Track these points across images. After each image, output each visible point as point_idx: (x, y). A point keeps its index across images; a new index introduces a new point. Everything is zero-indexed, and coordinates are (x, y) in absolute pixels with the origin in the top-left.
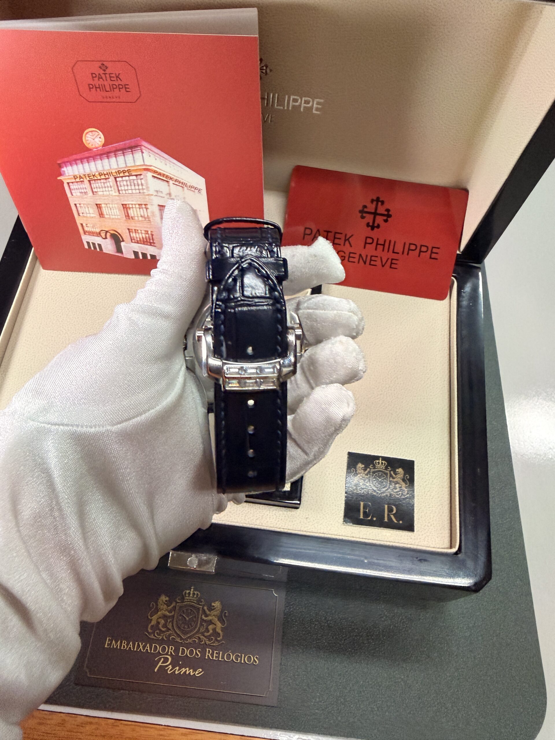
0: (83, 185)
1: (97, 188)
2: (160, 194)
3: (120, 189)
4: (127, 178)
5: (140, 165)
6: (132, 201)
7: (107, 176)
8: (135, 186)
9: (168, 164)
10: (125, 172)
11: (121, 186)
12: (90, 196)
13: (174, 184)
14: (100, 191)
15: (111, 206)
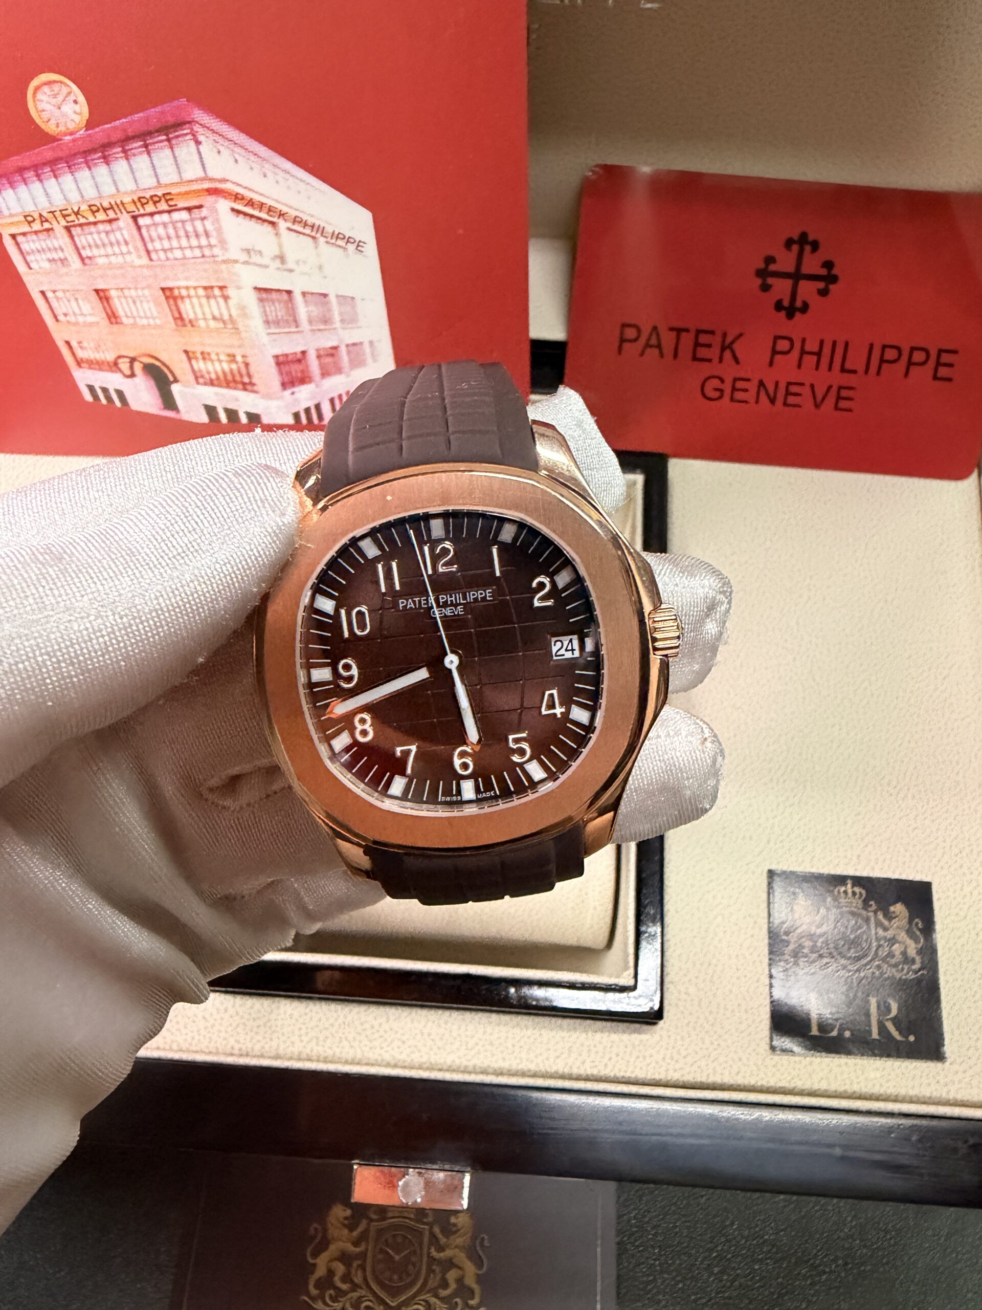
0: (55, 241)
1: (90, 246)
2: (255, 259)
3: (150, 247)
4: (165, 217)
5: (196, 180)
6: (187, 279)
7: (112, 215)
8: (188, 237)
9: (269, 174)
10: (159, 201)
11: (152, 240)
12: (76, 270)
13: (289, 229)
14: (100, 256)
15: (133, 293)
